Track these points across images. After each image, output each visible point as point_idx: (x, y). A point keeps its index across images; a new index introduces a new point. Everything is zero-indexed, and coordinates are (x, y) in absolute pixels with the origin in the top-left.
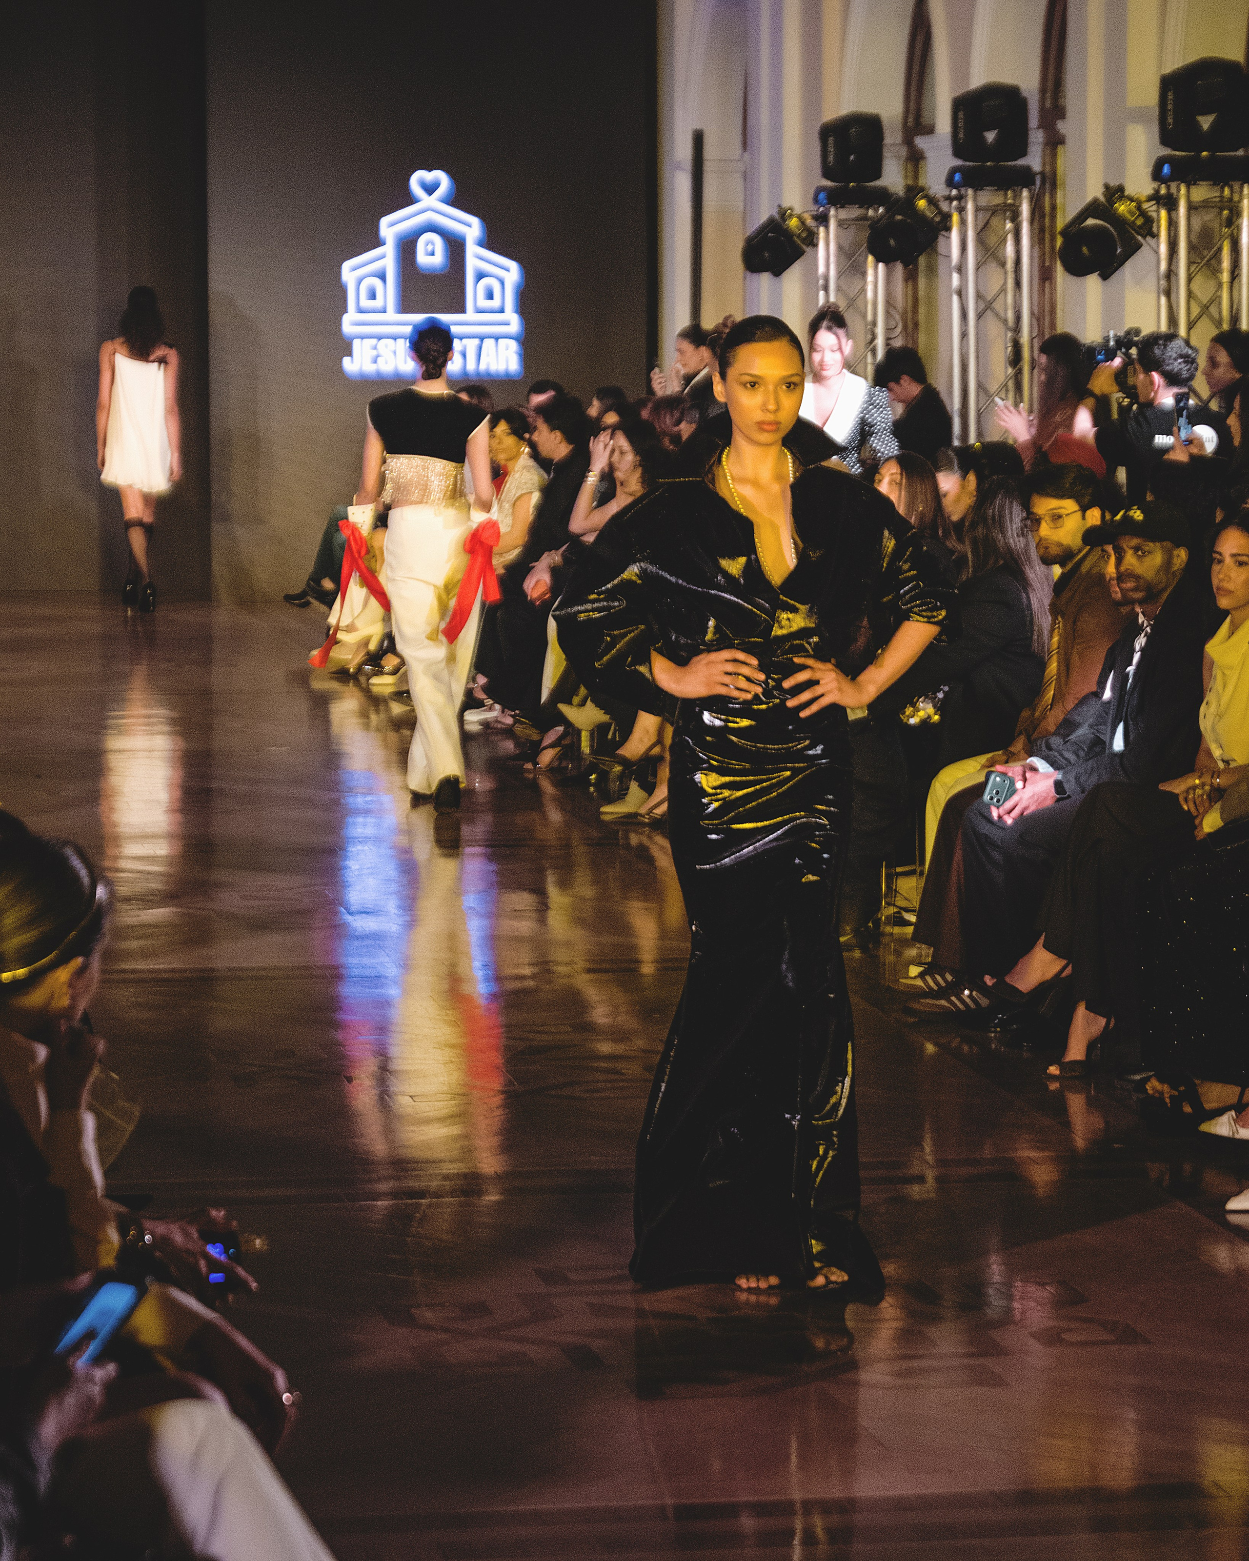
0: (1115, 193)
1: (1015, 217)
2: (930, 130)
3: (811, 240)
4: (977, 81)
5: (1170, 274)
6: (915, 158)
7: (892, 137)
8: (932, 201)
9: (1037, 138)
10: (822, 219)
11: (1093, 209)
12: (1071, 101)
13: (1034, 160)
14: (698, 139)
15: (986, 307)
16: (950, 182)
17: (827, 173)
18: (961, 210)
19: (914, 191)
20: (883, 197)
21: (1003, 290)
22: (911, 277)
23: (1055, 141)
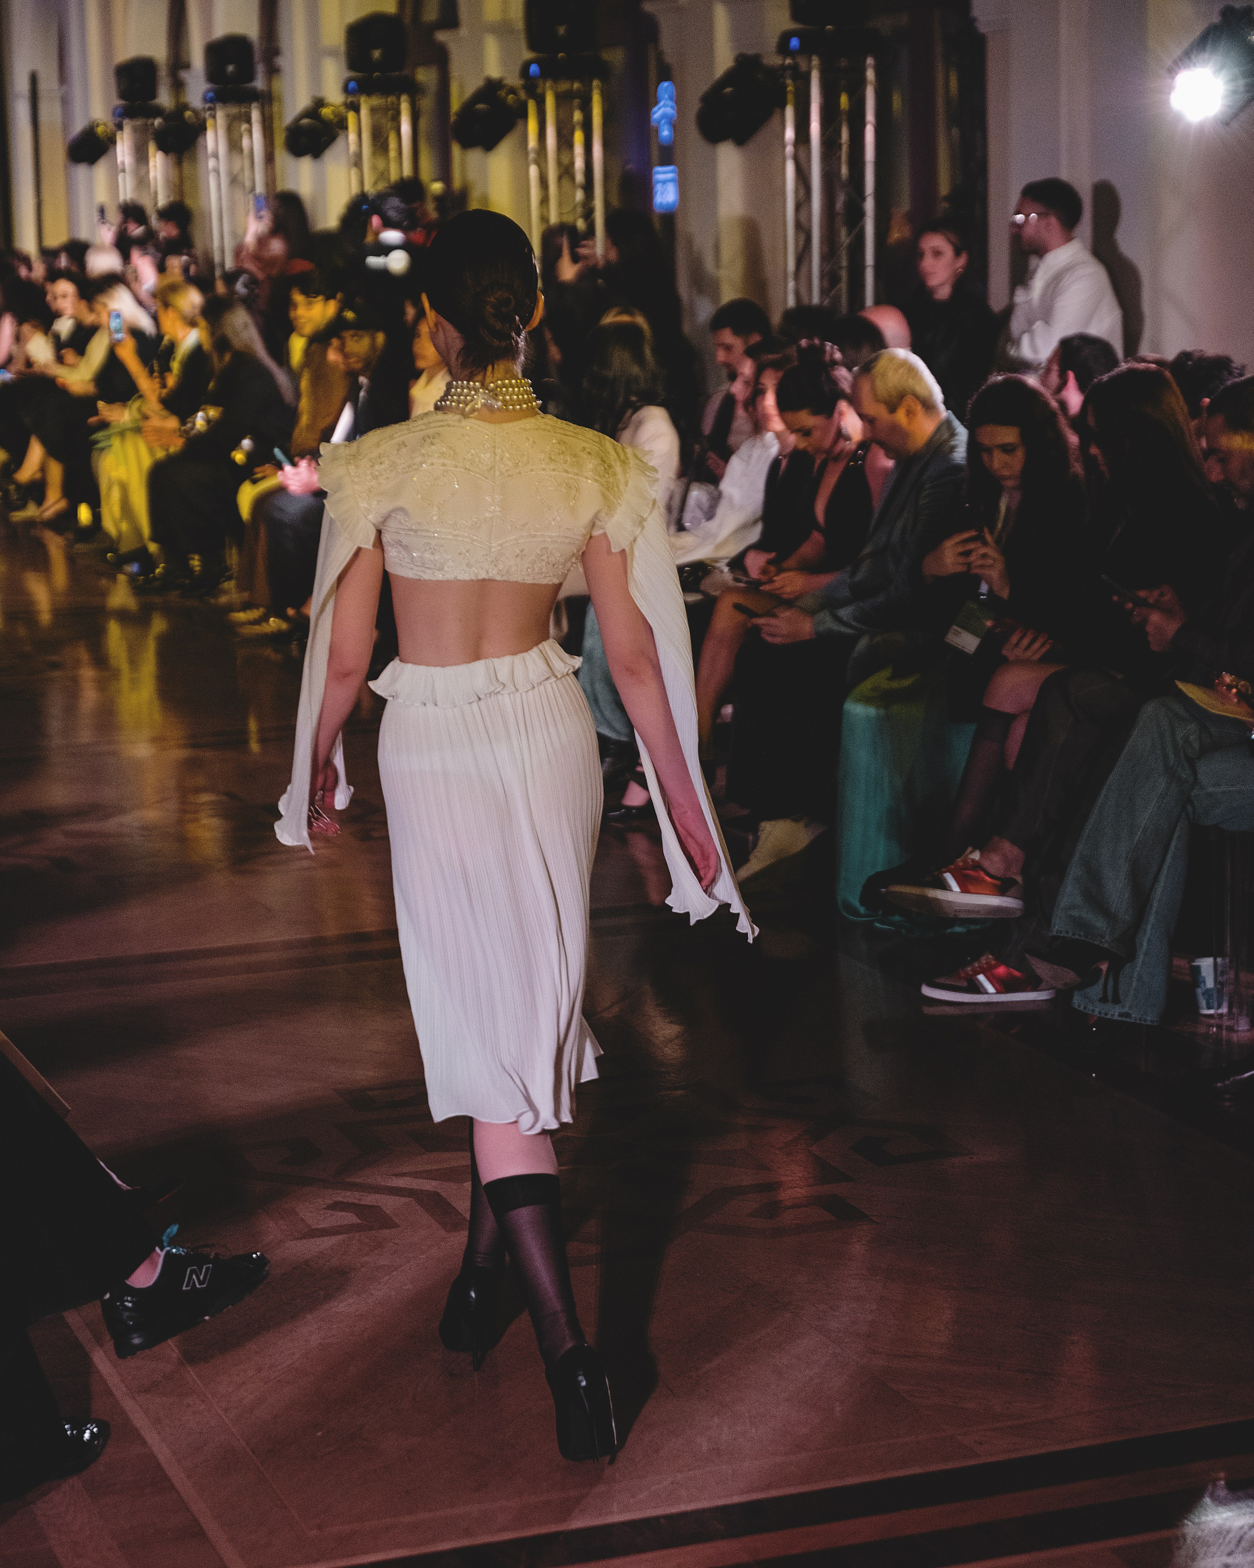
0: (319, 103)
1: (249, 121)
2: (187, 66)
3: (111, 141)
4: (220, 31)
5: (359, 156)
6: (178, 86)
7: (163, 72)
8: (195, 111)
9: (260, 69)
10: (120, 127)
11: (307, 114)
12: (284, 43)
13: (259, 84)
14: (34, 79)
15: (234, 180)
16: (205, 100)
17: (122, 95)
18: (214, 117)
19: (183, 107)
20: (158, 111)
21: (242, 169)
22: (179, 163)
23: (273, 71)
